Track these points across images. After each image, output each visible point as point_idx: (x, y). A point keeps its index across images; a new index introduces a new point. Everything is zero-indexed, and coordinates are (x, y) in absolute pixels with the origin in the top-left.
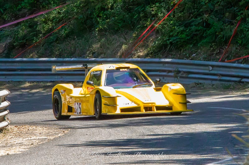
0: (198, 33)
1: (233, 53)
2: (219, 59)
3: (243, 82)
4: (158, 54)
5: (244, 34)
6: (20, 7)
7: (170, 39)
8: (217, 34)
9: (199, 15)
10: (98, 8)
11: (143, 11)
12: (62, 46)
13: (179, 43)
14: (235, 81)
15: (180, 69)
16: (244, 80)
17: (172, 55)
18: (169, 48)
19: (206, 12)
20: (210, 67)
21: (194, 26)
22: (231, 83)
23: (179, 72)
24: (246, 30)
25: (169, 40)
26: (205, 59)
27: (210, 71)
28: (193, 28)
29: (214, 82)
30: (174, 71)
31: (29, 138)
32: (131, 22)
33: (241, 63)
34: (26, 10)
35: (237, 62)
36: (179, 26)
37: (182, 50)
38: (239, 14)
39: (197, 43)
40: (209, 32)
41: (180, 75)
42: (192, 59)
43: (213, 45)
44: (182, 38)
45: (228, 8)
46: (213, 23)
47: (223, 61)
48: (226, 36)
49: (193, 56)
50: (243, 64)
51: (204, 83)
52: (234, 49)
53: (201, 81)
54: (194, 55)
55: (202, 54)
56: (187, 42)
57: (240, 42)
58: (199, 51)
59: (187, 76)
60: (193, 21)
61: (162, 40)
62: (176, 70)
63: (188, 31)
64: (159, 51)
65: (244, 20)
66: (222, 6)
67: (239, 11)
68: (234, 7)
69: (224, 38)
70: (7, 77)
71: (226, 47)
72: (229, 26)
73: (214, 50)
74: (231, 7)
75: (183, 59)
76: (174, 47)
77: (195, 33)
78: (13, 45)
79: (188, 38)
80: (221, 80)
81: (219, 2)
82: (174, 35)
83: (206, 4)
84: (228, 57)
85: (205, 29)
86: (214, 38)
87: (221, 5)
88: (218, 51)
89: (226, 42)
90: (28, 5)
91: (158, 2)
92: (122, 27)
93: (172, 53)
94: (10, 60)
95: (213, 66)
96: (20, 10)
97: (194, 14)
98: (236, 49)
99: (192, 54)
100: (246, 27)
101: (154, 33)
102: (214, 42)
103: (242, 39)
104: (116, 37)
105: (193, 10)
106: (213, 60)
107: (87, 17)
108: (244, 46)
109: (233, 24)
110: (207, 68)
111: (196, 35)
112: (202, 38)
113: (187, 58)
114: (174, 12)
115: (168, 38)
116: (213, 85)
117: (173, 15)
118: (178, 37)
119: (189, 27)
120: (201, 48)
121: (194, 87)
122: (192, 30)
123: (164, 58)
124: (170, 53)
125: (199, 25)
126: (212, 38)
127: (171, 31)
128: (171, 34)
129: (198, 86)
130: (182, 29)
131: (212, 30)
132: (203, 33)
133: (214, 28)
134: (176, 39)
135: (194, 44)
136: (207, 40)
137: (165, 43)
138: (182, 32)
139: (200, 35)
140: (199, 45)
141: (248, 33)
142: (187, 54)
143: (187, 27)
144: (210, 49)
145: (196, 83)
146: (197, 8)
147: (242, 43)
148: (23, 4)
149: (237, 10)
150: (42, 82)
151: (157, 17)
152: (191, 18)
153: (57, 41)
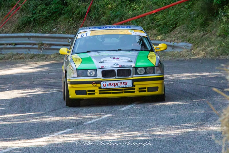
0: (57, 10)
4: (23, 30)
5: (96, 10)
7: (33, 16)
8: (73, 11)
13: (41, 19)
15: (44, 42)
17: (35, 30)
18: (33, 24)
20: (69, 39)
23: (43, 44)
24: (98, 6)
25: (32, 17)
26: (64, 33)
27: (69, 43)
28: (53, 6)
30: (38, 44)
36: (41, 4)
37: (44, 26)
39: (57, 18)
40: (66, 10)
41: (43, 47)
42: (53, 33)
43: (70, 21)
44: (43, 15)
46: (70, 1)
48: (81, 13)
49: (53, 30)
54: (55, 29)
55: (61, 28)
56: (47, 19)
57: (93, 17)
58: (59, 26)
59: (49, 47)
61: (26, 17)
62: (40, 42)
63: (48, 8)
64: (24, 27)
69: (79, 14)
71: (82, 22)
73: (71, 25)
75: (45, 33)
76: (37, 23)
82: (37, 13)
85: (63, 7)
86: (71, 14)
88: (74, 25)
93: (36, 28)
98: (91, 23)
99: (53, 29)
100: (98, 4)
101: (19, 12)
102: (70, 17)
103: (95, 14)
108: (97, 20)
110: (67, 40)
111: (56, 12)
112: (60, 14)
113: (49, 32)
115: (31, 16)
118: (40, 15)
119: (49, 6)
120: (61, 23)
121: (56, 57)
122: (52, 8)
123: (29, 33)
124: (34, 28)
125: (57, 3)
126: (69, 14)
127: (34, 10)
128: (34, 12)
129: (59, 56)
130: (43, 7)
131: (69, 8)
132: (62, 10)
133: (71, 6)
134: (39, 16)
135: (54, 20)
136: (66, 16)
137: (29, 20)
138: (43, 10)
139: (58, 12)
140: (58, 20)
141: (100, 9)
142: (48, 29)
143: (48, 6)
144: (68, 24)
145: (57, 53)
147: (95, 17)
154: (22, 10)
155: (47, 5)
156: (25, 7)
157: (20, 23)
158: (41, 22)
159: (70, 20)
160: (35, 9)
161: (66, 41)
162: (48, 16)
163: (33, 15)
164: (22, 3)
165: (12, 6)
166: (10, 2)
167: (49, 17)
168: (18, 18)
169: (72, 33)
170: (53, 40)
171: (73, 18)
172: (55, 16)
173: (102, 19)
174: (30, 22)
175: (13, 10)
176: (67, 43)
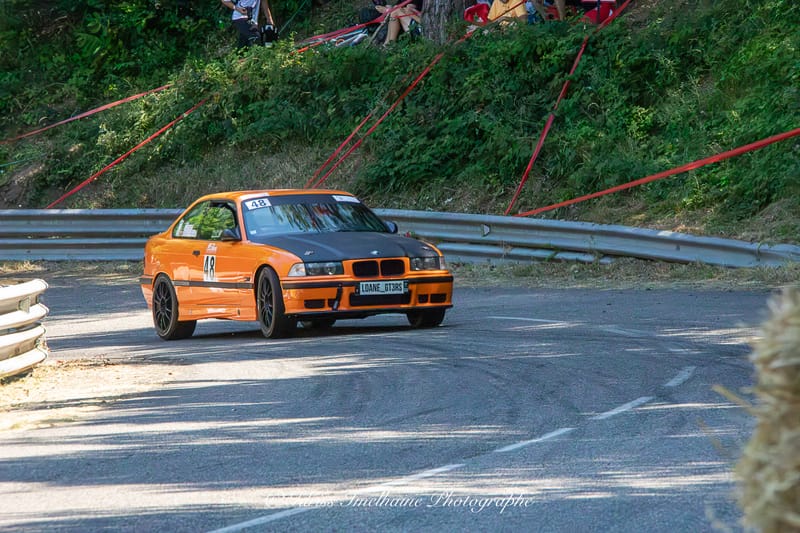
0: (456, 151)
1: (536, 197)
2: (504, 210)
3: (559, 261)
4: (368, 199)
5: (559, 154)
6: (59, 93)
7: (396, 165)
8: (499, 152)
9: (460, 111)
10: (235, 95)
11: (335, 101)
12: (154, 181)
13: (415, 173)
14: (540, 259)
15: (419, 233)
16: (560, 256)
17: (399, 200)
18: (394, 186)
19: (474, 104)
20: (484, 226)
21: (448, 137)
22: (532, 262)
24: (564, 144)
25: (392, 167)
26: (473, 210)
27: (484, 236)
28: (446, 140)
29: (494, 262)
31: (95, 389)
32: (308, 128)
33: (554, 217)
34: (72, 102)
35: (544, 216)
36: (416, 135)
37: (422, 190)
38: (548, 107)
39: (456, 172)
40: (482, 148)
42: (444, 210)
43: (491, 179)
44: (422, 163)
45: (525, 95)
46: (491, 130)
47: (514, 214)
48: (520, 158)
49: (446, 202)
50: (559, 219)
51: (472, 263)
52: (538, 185)
53: (464, 259)
54: (450, 200)
55: (466, 197)
56: (431, 173)
57: (551, 170)
58: (460, 191)
60: (446, 126)
61: (377, 167)
63: (435, 145)
64: (372, 191)
65: (559, 121)
66: (511, 90)
67: (549, 102)
68: (538, 93)
69: (514, 163)
70: (32, 251)
71: (521, 183)
72: (526, 134)
73: (491, 190)
74: (531, 93)
75: (424, 210)
76: (405, 183)
77: (452, 152)
78: (44, 180)
79: (436, 162)
80: (508, 256)
81: (503, 82)
82: (405, 157)
83: (474, 86)
84: (525, 204)
85: (471, 142)
86: (493, 163)
87: (508, 88)
88: (501, 191)
89: (519, 171)
90: (76, 89)
91: (368, 82)
92: (288, 138)
93: (400, 196)
94: (39, 212)
95: (488, 224)
97: (448, 108)
98: (543, 186)
99: (444, 199)
100: (563, 138)
101: (359, 152)
102: (491, 170)
103: (555, 163)
104: (273, 160)
105: (446, 101)
106: (493, 211)
107: (210, 117)
108: (560, 179)
109: (535, 132)
110: (479, 229)
111: (453, 156)
112: (466, 161)
113: (435, 207)
114: (404, 105)
115: (390, 164)
116: (493, 267)
117: (401, 112)
118: (413, 161)
119: (438, 139)
120: (465, 184)
122: (443, 145)
123: (382, 207)
124: (396, 195)
125: (459, 132)
126: (488, 162)
127: (398, 148)
128: (397, 154)
129: (458, 270)
130: (422, 142)
131: (489, 145)
132: (469, 151)
133: (492, 140)
134: (410, 164)
135: (449, 177)
136: (478, 166)
137: (384, 173)
138: (423, 149)
139: (461, 156)
140: (459, 178)
141: (568, 150)
142: (432, 199)
143: (434, 138)
144: (484, 187)
146: (455, 96)
147: (556, 173)
148: (66, 88)
149: (544, 100)
150: (111, 261)
151: (365, 116)
152: (442, 119)
153: (144, 172)
154: (367, 149)
155: (431, 136)
156: (374, 141)
158: (415, 180)
159: (490, 176)
160: (401, 146)
161: (477, 232)
162: (435, 165)
163: (395, 162)
164: (368, 129)
165: (343, 138)
166: (338, 127)
167: (436, 169)
168: (355, 168)
170: (444, 227)
171: (499, 173)
172: (451, 167)
173: (572, 176)
174: (385, 180)
175: (345, 147)
176: (478, 237)
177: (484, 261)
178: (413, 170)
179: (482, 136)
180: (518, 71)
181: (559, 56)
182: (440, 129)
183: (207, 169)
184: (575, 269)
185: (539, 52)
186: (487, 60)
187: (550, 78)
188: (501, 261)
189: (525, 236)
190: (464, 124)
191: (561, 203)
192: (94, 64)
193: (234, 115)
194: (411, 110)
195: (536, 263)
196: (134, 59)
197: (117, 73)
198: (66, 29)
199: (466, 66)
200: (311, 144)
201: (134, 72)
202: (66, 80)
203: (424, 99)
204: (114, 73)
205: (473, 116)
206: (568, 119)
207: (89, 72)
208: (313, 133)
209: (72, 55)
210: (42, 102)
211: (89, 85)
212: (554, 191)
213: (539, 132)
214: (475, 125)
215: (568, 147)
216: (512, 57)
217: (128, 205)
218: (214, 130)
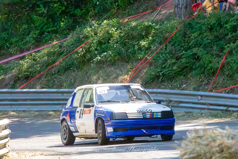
0: (188, 65)
1: (220, 84)
2: (207, 89)
3: (230, 111)
4: (151, 85)
5: (230, 66)
6: (25, 41)
7: (162, 71)
8: (205, 66)
9: (189, 48)
11: (137, 44)
12: (63, 78)
14: (222, 110)
15: (171, 99)
16: (230, 109)
17: (164, 85)
18: (162, 79)
19: (195, 46)
20: (199, 96)
21: (184, 59)
22: (218, 112)
23: (171, 101)
25: (161, 71)
26: (195, 89)
27: (199, 100)
28: (184, 60)
29: (203, 111)
30: (166, 101)
32: (127, 55)
33: (228, 93)
34: (30, 45)
35: (224, 92)
36: (171, 58)
37: (173, 81)
38: (226, 47)
39: (187, 74)
40: (198, 64)
41: (171, 104)
42: (182, 90)
43: (202, 77)
44: (173, 70)
45: (216, 41)
46: (202, 56)
47: (211, 91)
48: (214, 68)
49: (183, 86)
50: (230, 94)
51: (194, 112)
52: (221, 79)
53: (190, 110)
54: (185, 85)
55: (191, 84)
56: (178, 74)
57: (227, 73)
58: (189, 81)
59: (178, 105)
60: (184, 54)
61: (155, 72)
62: (168, 99)
63: (179, 63)
64: (153, 81)
65: (230, 53)
66: (210, 40)
67: (226, 45)
68: (222, 41)
70: (13, 107)
71: (214, 78)
72: (217, 58)
73: (202, 81)
74: (219, 41)
75: (174, 89)
76: (166, 78)
77: (186, 65)
78: (18, 77)
80: (209, 109)
81: (207, 36)
82: (167, 67)
83: (195, 38)
84: (216, 87)
85: (194, 61)
86: (203, 70)
88: (206, 82)
89: (214, 73)
90: (32, 39)
92: (118, 60)
94: (16, 90)
95: (201, 96)
96: (24, 44)
98: (224, 80)
100: (232, 60)
101: (148, 65)
102: (203, 73)
103: (229, 70)
104: (112, 69)
105: (183, 44)
107: (86, 51)
108: (231, 77)
109: (220, 57)
110: (196, 97)
111: (187, 67)
112: (191, 69)
113: (178, 88)
114: (166, 46)
115: (160, 70)
116: (202, 113)
117: (165, 49)
118: (170, 69)
119: (180, 60)
120: (191, 79)
121: (184, 115)
122: (182, 62)
123: (157, 89)
125: (189, 57)
126: (201, 70)
127: (163, 64)
128: (164, 66)
129: (188, 114)
130: (173, 62)
131: (201, 63)
132: (193, 65)
133: (203, 61)
134: (168, 71)
135: (184, 76)
136: (197, 71)
137: (158, 74)
138: (174, 64)
139: (190, 67)
140: (189, 76)
141: (234, 65)
142: (178, 85)
143: (178, 60)
144: (199, 80)
145: (186, 112)
146: (187, 42)
147: (229, 74)
148: (28, 39)
149: (224, 44)
150: (45, 111)
151: (150, 50)
152: (182, 51)
153: (59, 73)
154: (151, 64)
156: (154, 61)
157: (148, 78)
158: (170, 77)
159: (202, 75)
160: (165, 63)
161: (196, 99)
162: (178, 71)
163: (162, 69)
164: (152, 56)
169: (203, 90)
171: (205, 74)
172: (185, 71)
174: (158, 77)
175: (142, 64)
176: (196, 101)
177: (198, 111)
178: (169, 73)
179: (198, 59)
180: (214, 31)
181: (231, 25)
182: (181, 56)
183: (85, 72)
184: (235, 115)
185: (222, 23)
186: (201, 27)
187: (227, 35)
188: (206, 111)
189: (216, 101)
190: (191, 54)
191: (231, 87)
192: (40, 28)
193: (96, 50)
194: (169, 48)
195: (220, 112)
196: (56, 27)
197: (49, 32)
198: (28, 14)
199: (192, 29)
200: (128, 62)
201: (56, 32)
202: (28, 35)
203: (175, 43)
204: (47, 32)
205: (195, 50)
206: (234, 52)
207: (37, 32)
208: (129, 58)
209: (30, 25)
210: (18, 44)
211: (37, 37)
212: (228, 82)
213: (222, 57)
214: (196, 54)
215: (234, 63)
216: (211, 26)
217: (52, 87)
218: (88, 56)
